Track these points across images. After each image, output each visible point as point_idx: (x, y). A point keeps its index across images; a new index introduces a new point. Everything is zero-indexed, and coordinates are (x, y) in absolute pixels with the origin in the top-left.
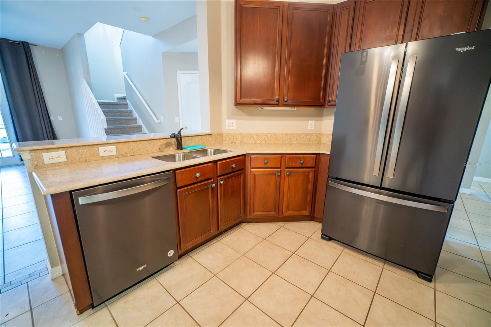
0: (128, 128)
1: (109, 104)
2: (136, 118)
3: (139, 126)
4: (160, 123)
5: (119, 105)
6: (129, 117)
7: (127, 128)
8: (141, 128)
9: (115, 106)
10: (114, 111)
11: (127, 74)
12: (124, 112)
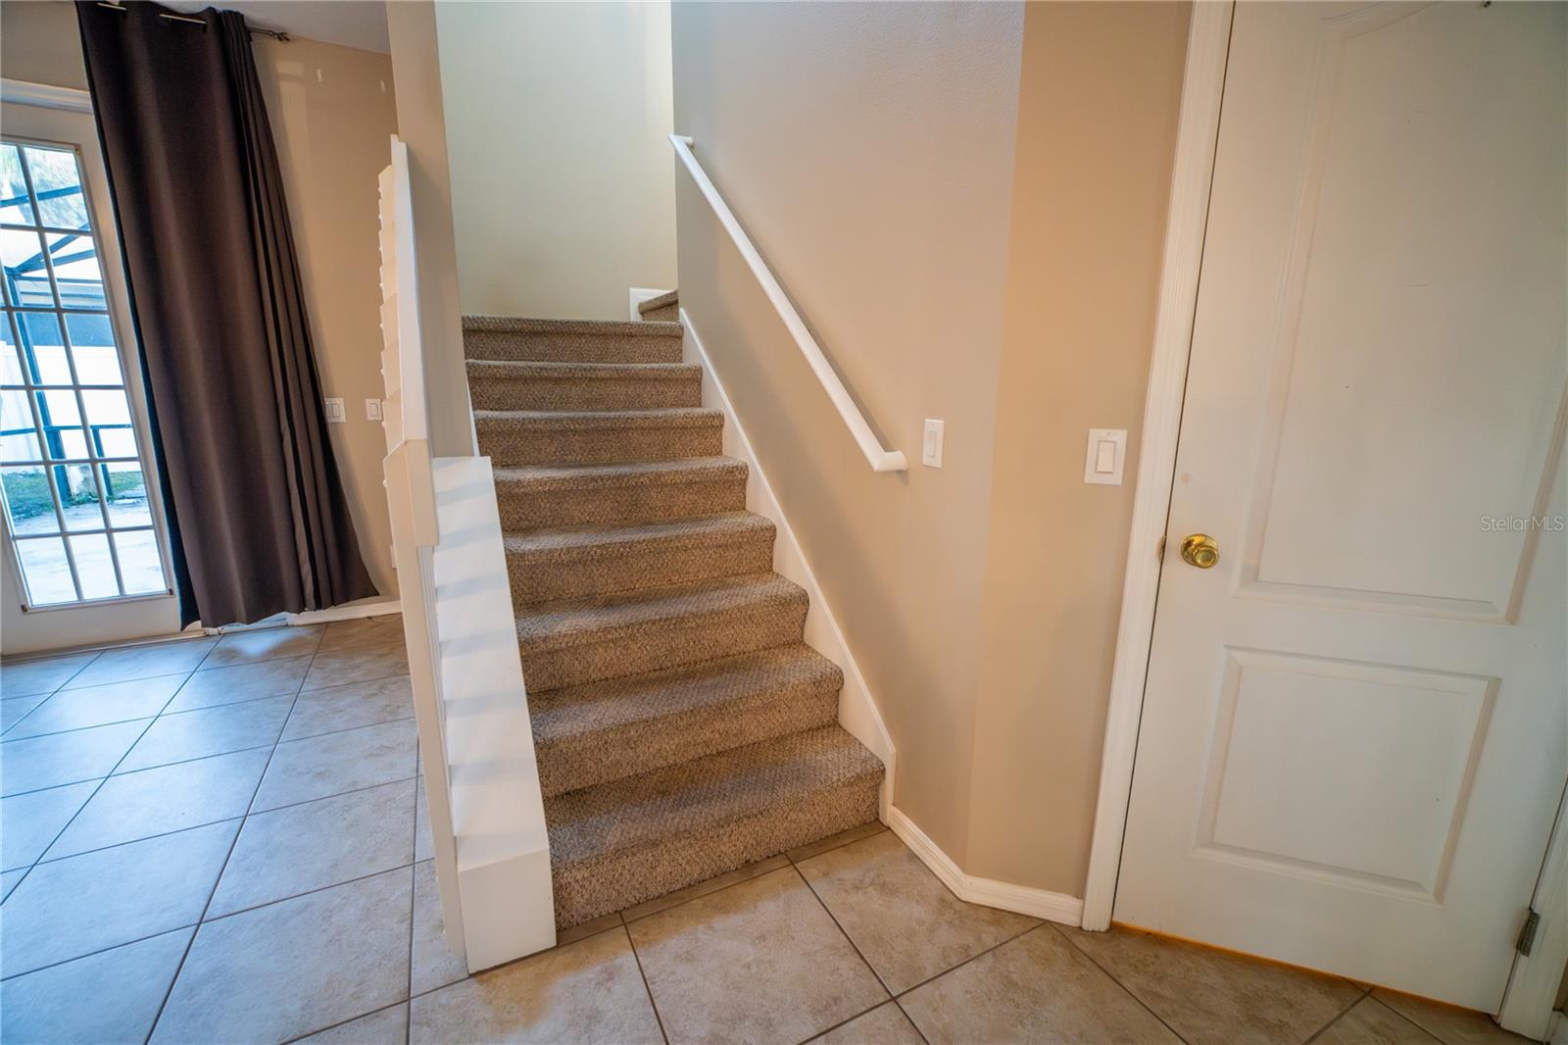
0: (665, 485)
1: (582, 334)
2: (721, 417)
3: (731, 471)
4: (901, 473)
5: (633, 341)
6: (682, 411)
7: (657, 482)
8: (743, 483)
9: (612, 345)
10: (601, 374)
11: (691, 147)
12: (658, 379)
